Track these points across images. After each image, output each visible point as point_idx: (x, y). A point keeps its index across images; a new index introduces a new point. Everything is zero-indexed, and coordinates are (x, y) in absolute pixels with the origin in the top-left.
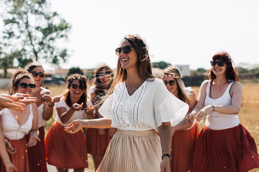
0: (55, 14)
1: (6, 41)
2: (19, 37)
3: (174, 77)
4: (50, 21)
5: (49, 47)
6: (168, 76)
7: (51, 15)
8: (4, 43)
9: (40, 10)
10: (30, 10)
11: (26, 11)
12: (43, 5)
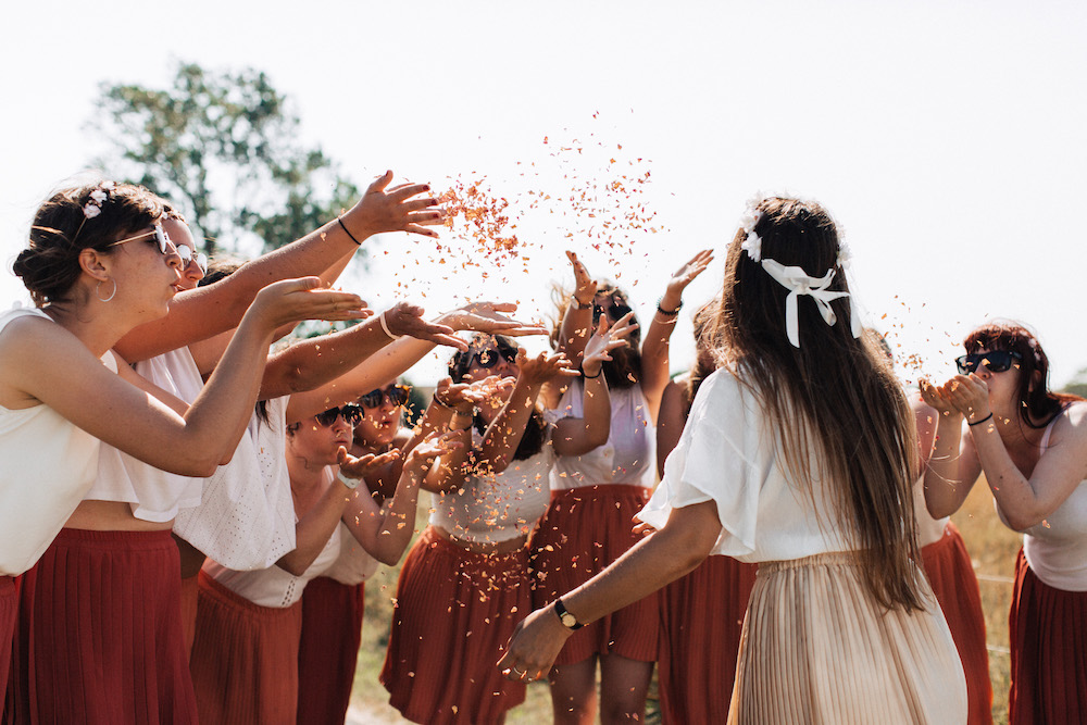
0: (315, 160)
10: (213, 147)
11: (197, 147)
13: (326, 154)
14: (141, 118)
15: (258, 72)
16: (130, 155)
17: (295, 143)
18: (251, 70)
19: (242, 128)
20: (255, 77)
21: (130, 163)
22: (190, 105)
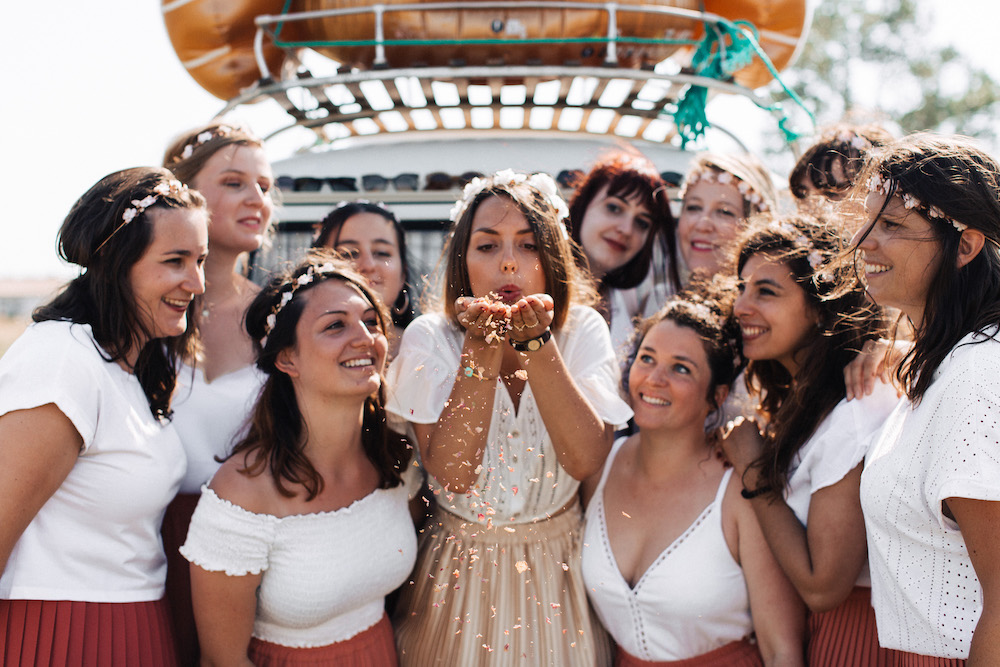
0: (948, 55)
3: (742, 191)
4: (930, 85)
6: (715, 179)
7: (934, 60)
9: (894, 43)
12: (906, 28)
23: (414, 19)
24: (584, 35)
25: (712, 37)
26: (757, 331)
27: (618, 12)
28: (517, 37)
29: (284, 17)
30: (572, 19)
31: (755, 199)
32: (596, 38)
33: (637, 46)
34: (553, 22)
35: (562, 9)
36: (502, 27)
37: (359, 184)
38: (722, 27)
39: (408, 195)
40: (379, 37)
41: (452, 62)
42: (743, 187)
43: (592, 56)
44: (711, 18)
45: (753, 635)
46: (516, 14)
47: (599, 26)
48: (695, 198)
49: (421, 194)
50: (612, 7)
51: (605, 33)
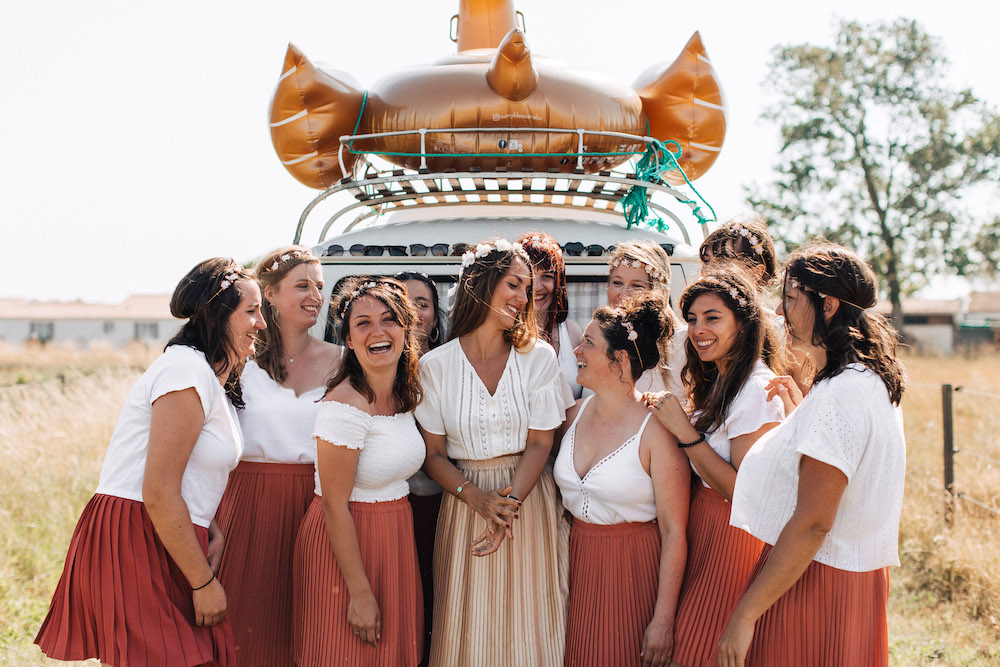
1: (789, 198)
2: (829, 185)
5: (937, 215)
7: (947, 103)
8: (783, 207)
10: (869, 91)
11: (855, 93)
13: (975, 95)
14: (806, 73)
15: (911, 20)
16: (799, 103)
17: (942, 84)
18: (905, 20)
19: (895, 72)
20: (908, 26)
21: (798, 110)
22: (849, 57)
23: (447, 139)
24: (561, 151)
25: (651, 151)
26: (710, 342)
27: (584, 134)
28: (517, 152)
29: (354, 137)
30: (554, 139)
31: (656, 275)
32: (570, 153)
33: (600, 157)
34: (540, 141)
35: (548, 132)
36: (506, 145)
37: (408, 251)
38: (657, 146)
39: (441, 259)
40: (423, 152)
41: (471, 169)
42: (649, 269)
43: (568, 165)
44: (650, 139)
45: (656, 519)
46: (516, 135)
47: (572, 144)
48: (618, 277)
49: (449, 258)
50: (581, 132)
51: (576, 151)
